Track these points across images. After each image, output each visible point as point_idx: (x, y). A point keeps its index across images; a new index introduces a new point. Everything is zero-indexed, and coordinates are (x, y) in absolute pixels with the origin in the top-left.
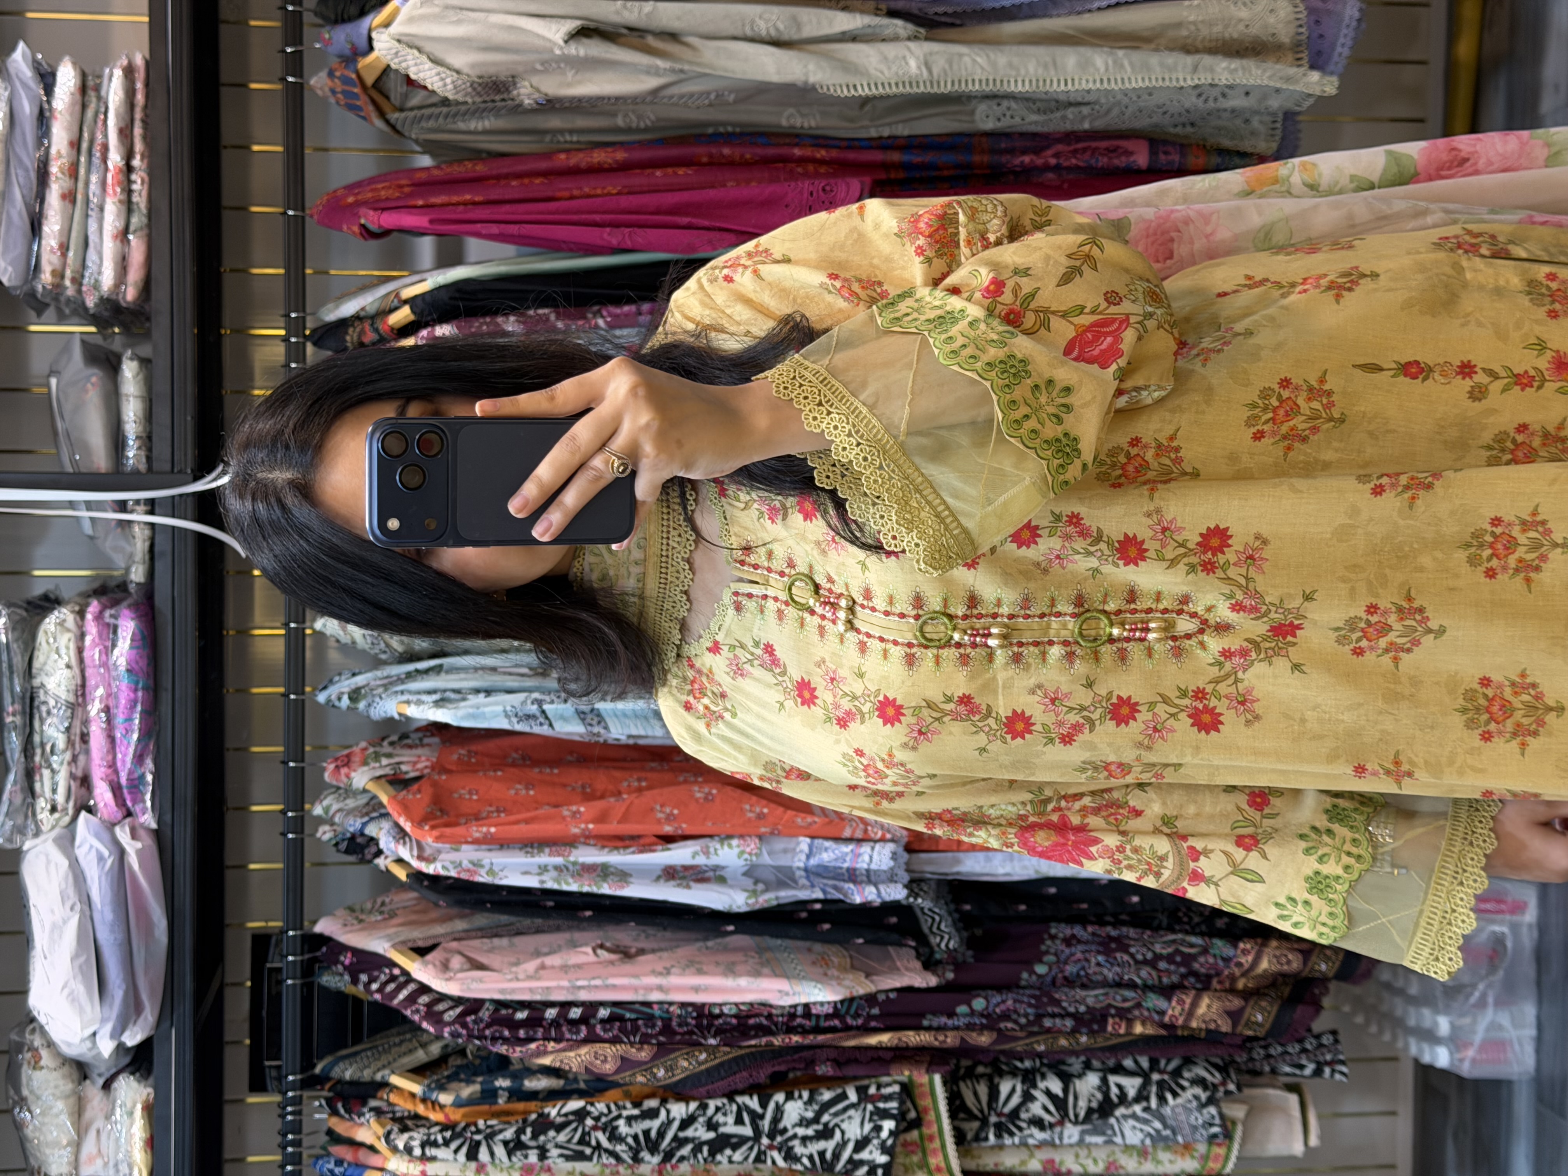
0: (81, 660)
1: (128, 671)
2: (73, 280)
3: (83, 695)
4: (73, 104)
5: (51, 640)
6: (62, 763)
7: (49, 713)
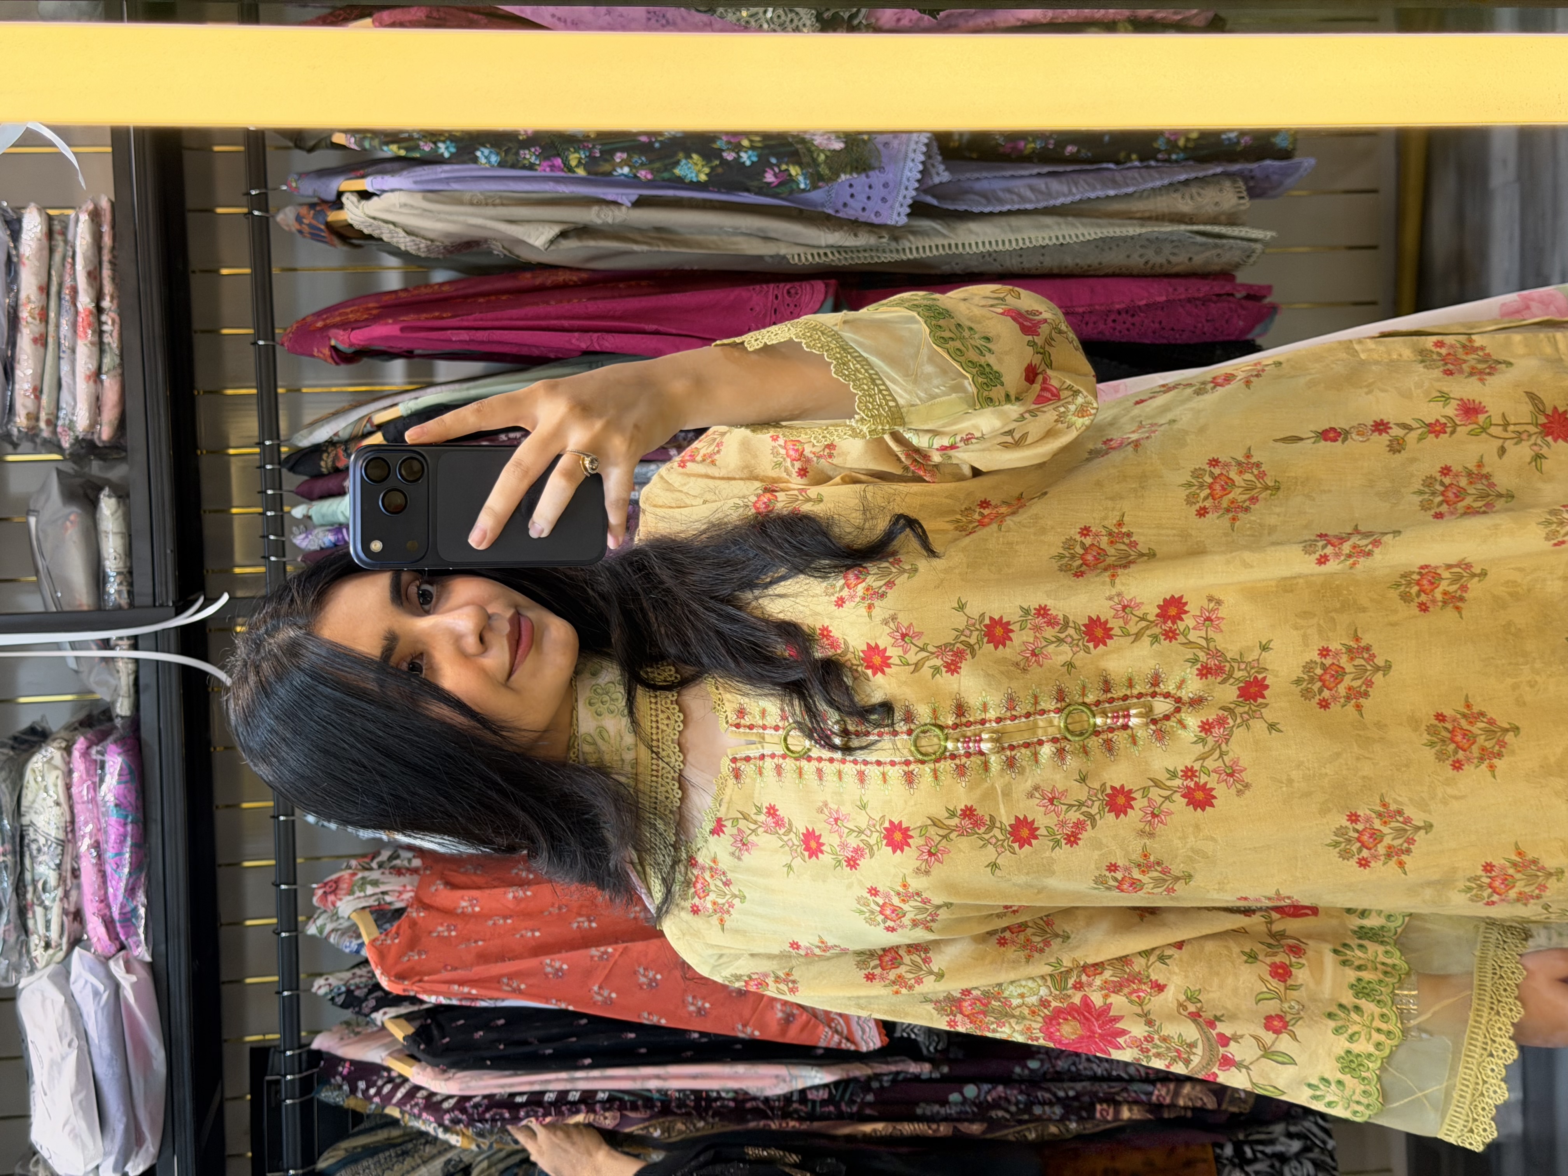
0: (70, 797)
1: (116, 805)
2: (48, 422)
3: (73, 831)
4: (41, 249)
5: (39, 779)
6: (54, 900)
7: (39, 850)
